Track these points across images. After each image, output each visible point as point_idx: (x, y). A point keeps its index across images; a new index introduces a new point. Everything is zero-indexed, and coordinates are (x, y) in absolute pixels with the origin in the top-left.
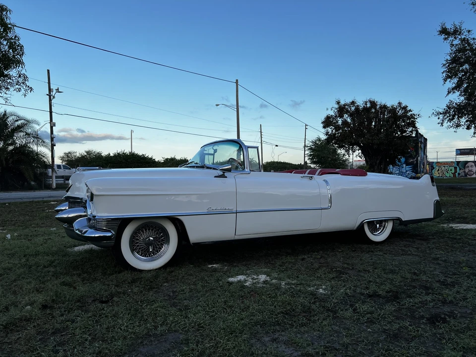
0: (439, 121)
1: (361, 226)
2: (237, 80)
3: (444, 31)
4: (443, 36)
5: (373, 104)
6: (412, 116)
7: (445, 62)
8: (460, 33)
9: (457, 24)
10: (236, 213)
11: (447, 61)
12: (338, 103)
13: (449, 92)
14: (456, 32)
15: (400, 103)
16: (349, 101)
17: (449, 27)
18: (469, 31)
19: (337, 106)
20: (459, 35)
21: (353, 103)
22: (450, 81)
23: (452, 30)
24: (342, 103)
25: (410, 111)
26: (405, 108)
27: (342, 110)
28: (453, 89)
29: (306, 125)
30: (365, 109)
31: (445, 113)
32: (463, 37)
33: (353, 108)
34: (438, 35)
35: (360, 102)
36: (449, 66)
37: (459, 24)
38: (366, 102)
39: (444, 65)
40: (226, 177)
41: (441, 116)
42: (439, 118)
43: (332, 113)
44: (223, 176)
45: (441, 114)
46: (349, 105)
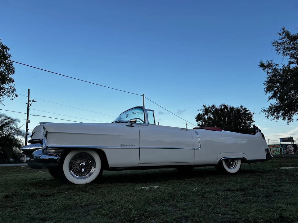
0: (266, 115)
1: (221, 161)
2: (143, 94)
3: (262, 65)
4: (262, 68)
5: (226, 107)
6: (250, 114)
7: (265, 83)
8: (272, 66)
9: (269, 61)
10: (140, 148)
12: (204, 106)
13: (269, 99)
14: (269, 65)
15: (242, 106)
16: (211, 105)
17: (265, 62)
18: (277, 65)
19: (204, 108)
20: (271, 67)
21: (213, 106)
22: (269, 93)
23: (267, 65)
24: (207, 106)
25: (248, 111)
26: (245, 109)
27: (207, 111)
28: (272, 97)
29: (186, 123)
30: (221, 110)
31: (269, 111)
32: (274, 68)
33: (214, 110)
34: (259, 67)
35: (218, 106)
36: (267, 84)
37: (271, 61)
38: (221, 106)
39: (265, 84)
40: (133, 126)
41: (267, 113)
42: (265, 114)
43: (201, 113)
44: (131, 126)
45: (266, 111)
46: (211, 108)
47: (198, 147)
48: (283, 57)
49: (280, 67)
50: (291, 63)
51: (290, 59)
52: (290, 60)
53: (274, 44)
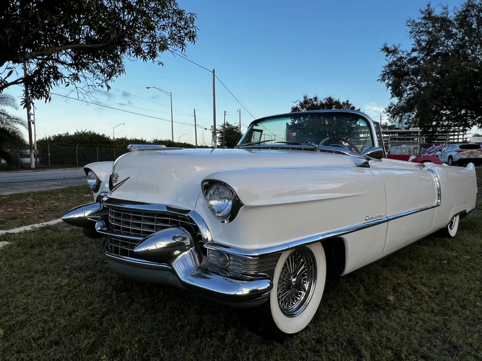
2: (214, 70)
3: (386, 49)
4: (386, 53)
5: (330, 99)
8: (398, 52)
9: (397, 46)
10: (388, 221)
11: (383, 72)
12: (305, 98)
13: (392, 97)
14: (395, 52)
15: (348, 101)
16: (313, 97)
17: (391, 46)
18: (403, 51)
19: (302, 100)
21: (316, 99)
24: (308, 98)
34: (381, 51)
35: (322, 98)
40: (369, 166)
43: (295, 105)
44: (366, 165)
46: (312, 100)
47: (436, 201)
49: (405, 55)
50: (414, 50)
52: (413, 46)
53: (409, 24)
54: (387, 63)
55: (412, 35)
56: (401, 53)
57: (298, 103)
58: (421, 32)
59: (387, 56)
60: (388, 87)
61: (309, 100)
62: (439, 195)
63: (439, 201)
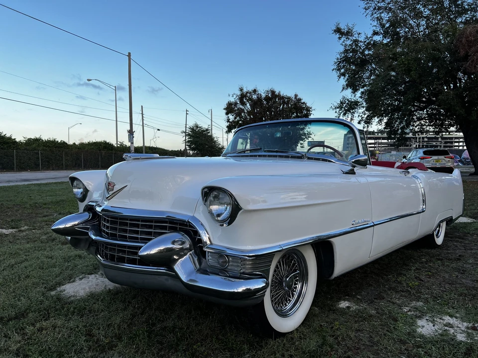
3: (338, 31)
4: (338, 35)
5: (273, 92)
6: (307, 109)
7: (336, 61)
8: (352, 34)
9: (350, 26)
11: (338, 59)
12: (241, 90)
13: (343, 89)
14: (348, 33)
15: (296, 96)
16: (251, 89)
17: (343, 26)
18: (360, 33)
19: (239, 93)
20: (351, 36)
21: (255, 91)
22: (343, 78)
23: (346, 31)
24: (245, 90)
25: (304, 103)
26: (300, 100)
28: (347, 85)
29: (187, 111)
30: (267, 98)
31: (340, 107)
32: (354, 38)
33: (254, 97)
34: (333, 33)
35: (263, 91)
36: (339, 64)
37: (352, 26)
38: (268, 91)
41: (338, 110)
42: (336, 112)
43: (232, 100)
45: (338, 108)
46: (250, 93)
47: (421, 207)
48: (371, 22)
49: (362, 38)
50: (375, 33)
51: (375, 26)
52: (374, 28)
54: (342, 49)
55: (368, 11)
56: (357, 36)
57: (235, 96)
58: (379, 8)
59: (340, 38)
60: (340, 78)
61: (247, 93)
62: (424, 201)
63: (424, 207)
